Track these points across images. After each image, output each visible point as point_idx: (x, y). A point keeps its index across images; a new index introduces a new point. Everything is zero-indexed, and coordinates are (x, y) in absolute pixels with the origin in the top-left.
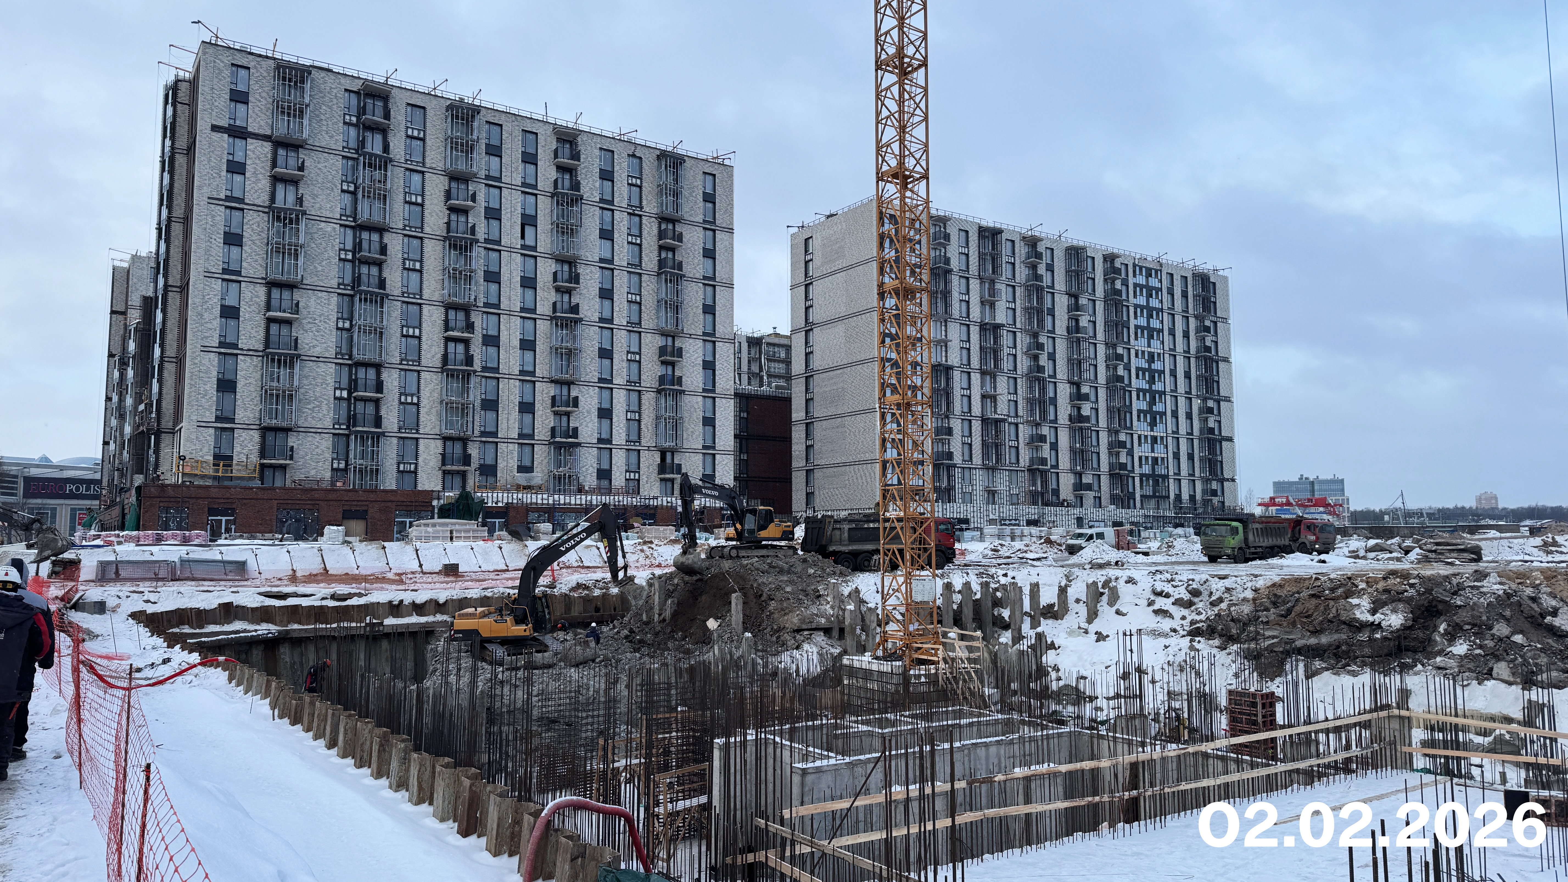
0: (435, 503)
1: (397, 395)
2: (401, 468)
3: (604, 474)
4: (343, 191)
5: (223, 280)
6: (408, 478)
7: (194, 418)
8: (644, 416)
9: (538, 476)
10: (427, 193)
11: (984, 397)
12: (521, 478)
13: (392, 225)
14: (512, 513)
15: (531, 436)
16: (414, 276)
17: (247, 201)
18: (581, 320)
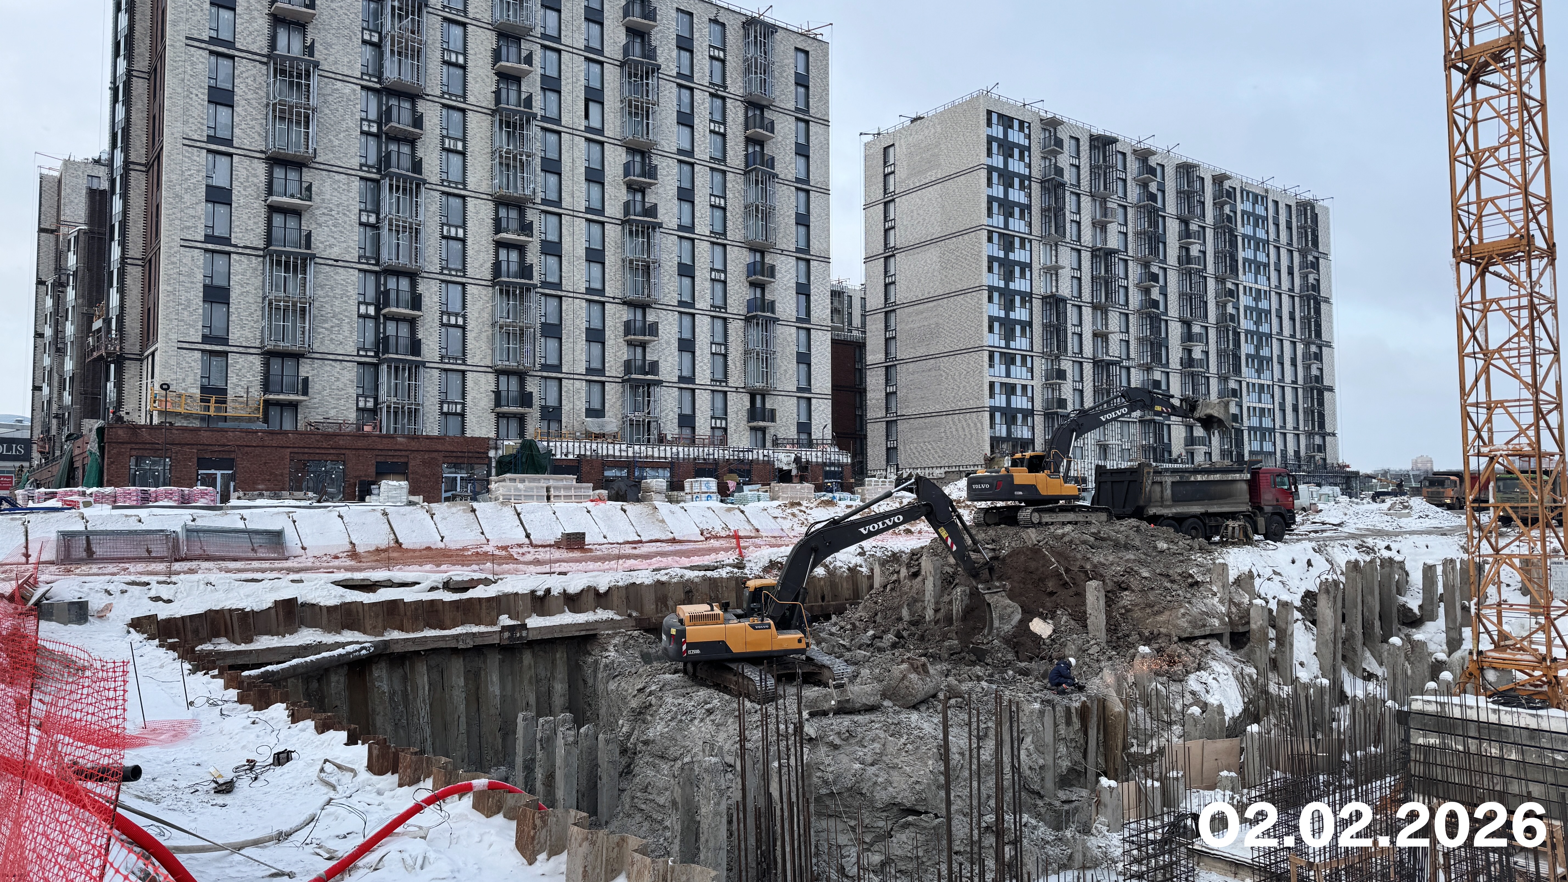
0: (492, 454)
1: (438, 314)
2: (445, 409)
3: (687, 421)
4: (364, 42)
5: (209, 151)
6: (454, 422)
7: (174, 337)
8: (731, 349)
9: (611, 422)
10: (470, 51)
11: (1095, 335)
12: (593, 425)
13: (428, 91)
14: (585, 468)
15: (601, 371)
16: (456, 160)
17: (238, 45)
18: (660, 225)
